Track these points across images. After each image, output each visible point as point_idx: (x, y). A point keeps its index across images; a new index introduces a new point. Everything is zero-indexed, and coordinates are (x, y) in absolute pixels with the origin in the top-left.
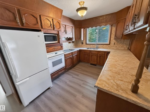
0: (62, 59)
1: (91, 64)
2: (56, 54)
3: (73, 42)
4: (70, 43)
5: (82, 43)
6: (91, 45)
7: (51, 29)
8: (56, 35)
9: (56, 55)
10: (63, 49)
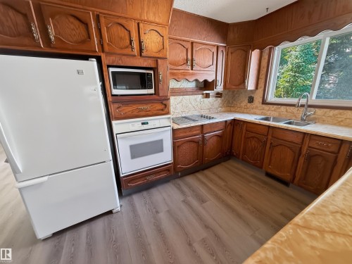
0: (162, 141)
1: (268, 175)
2: (143, 124)
3: (219, 95)
4: (207, 96)
5: (251, 100)
6: (283, 107)
7: (132, 53)
8: (152, 72)
9: (145, 127)
10: (168, 113)
